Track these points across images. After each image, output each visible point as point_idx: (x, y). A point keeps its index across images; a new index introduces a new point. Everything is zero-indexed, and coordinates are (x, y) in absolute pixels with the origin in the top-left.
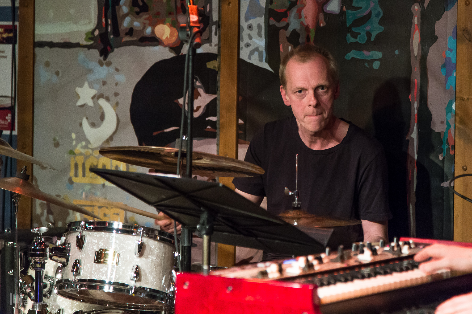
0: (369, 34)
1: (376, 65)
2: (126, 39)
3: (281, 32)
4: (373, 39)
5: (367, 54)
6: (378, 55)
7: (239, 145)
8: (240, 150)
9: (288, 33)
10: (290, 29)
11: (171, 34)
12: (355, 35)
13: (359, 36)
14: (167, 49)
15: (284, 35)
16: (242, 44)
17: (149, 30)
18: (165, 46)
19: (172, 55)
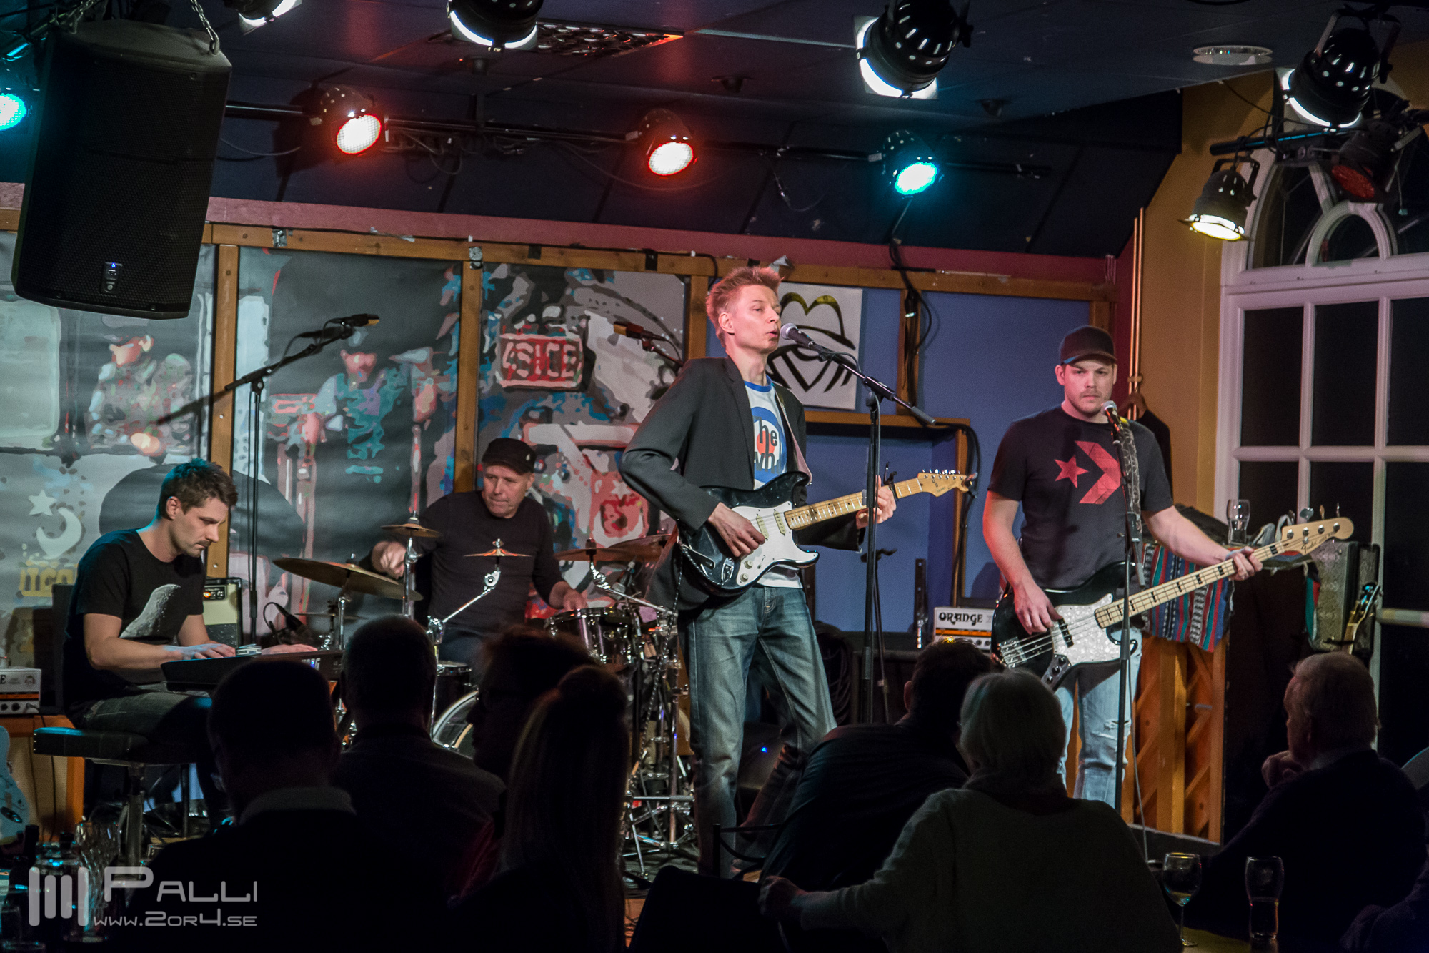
0: (370, 452)
1: (377, 480)
2: (97, 446)
3: (280, 446)
4: (374, 455)
5: (368, 469)
6: (379, 470)
7: (231, 555)
8: (231, 559)
9: (287, 447)
10: (290, 443)
11: (152, 442)
12: (356, 452)
13: (360, 452)
14: (148, 458)
15: (282, 449)
16: (236, 456)
17: (123, 439)
18: (145, 455)
19: (153, 464)
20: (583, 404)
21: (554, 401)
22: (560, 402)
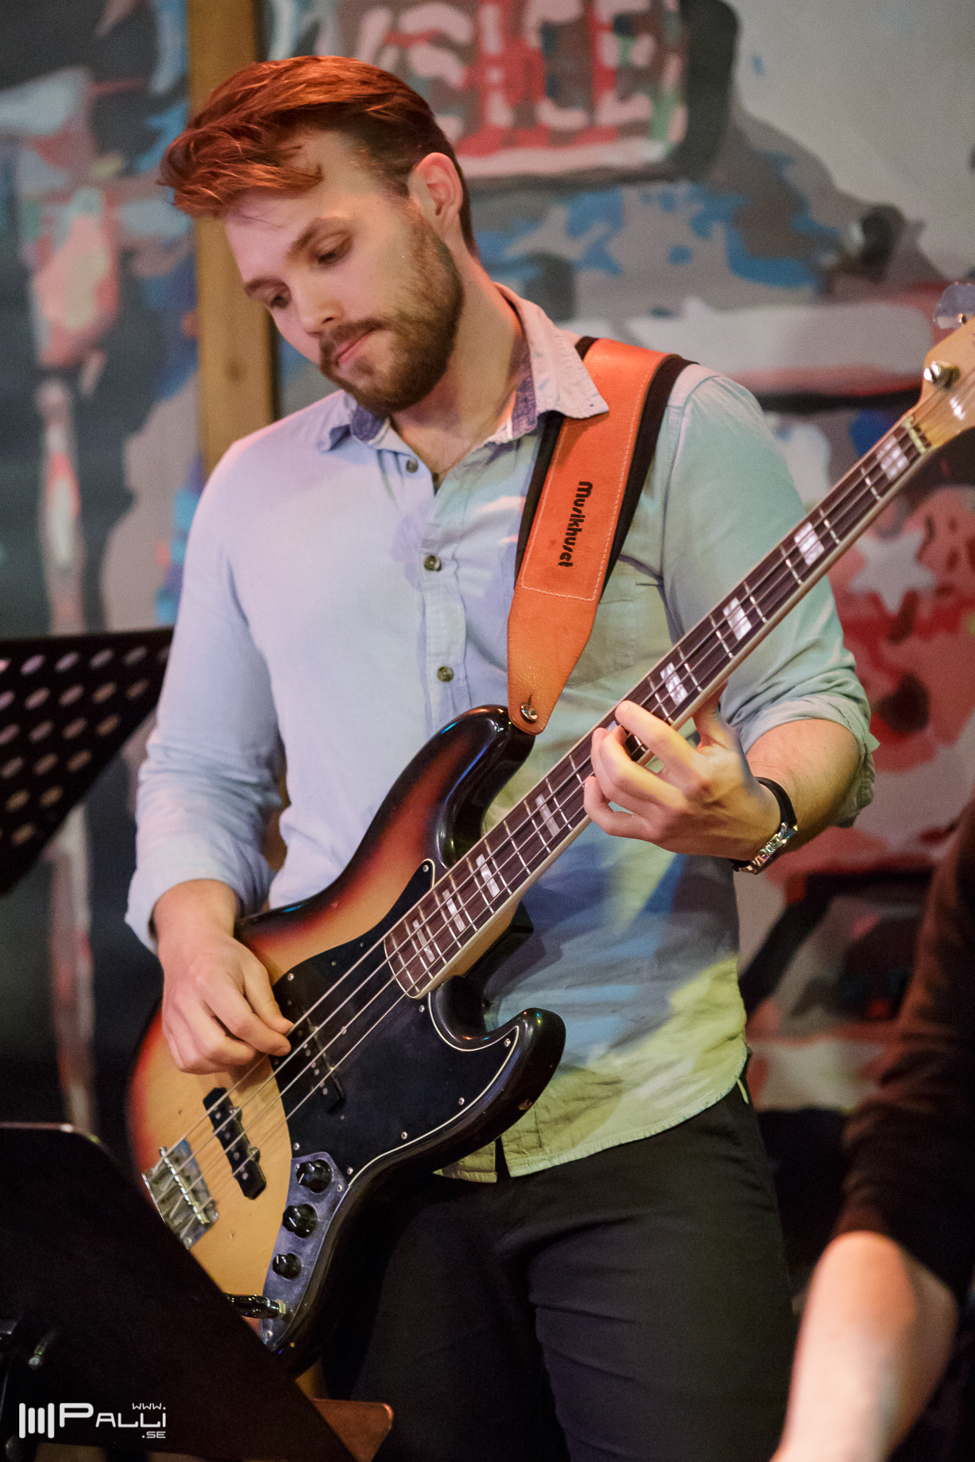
20: (700, 226)
21: (575, 229)
22: (599, 228)
